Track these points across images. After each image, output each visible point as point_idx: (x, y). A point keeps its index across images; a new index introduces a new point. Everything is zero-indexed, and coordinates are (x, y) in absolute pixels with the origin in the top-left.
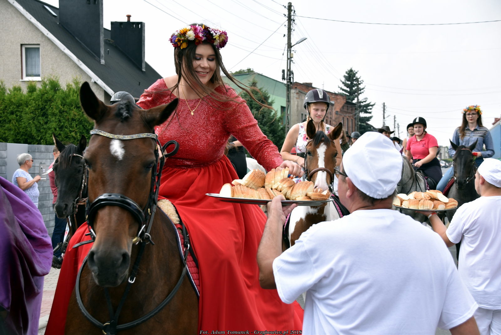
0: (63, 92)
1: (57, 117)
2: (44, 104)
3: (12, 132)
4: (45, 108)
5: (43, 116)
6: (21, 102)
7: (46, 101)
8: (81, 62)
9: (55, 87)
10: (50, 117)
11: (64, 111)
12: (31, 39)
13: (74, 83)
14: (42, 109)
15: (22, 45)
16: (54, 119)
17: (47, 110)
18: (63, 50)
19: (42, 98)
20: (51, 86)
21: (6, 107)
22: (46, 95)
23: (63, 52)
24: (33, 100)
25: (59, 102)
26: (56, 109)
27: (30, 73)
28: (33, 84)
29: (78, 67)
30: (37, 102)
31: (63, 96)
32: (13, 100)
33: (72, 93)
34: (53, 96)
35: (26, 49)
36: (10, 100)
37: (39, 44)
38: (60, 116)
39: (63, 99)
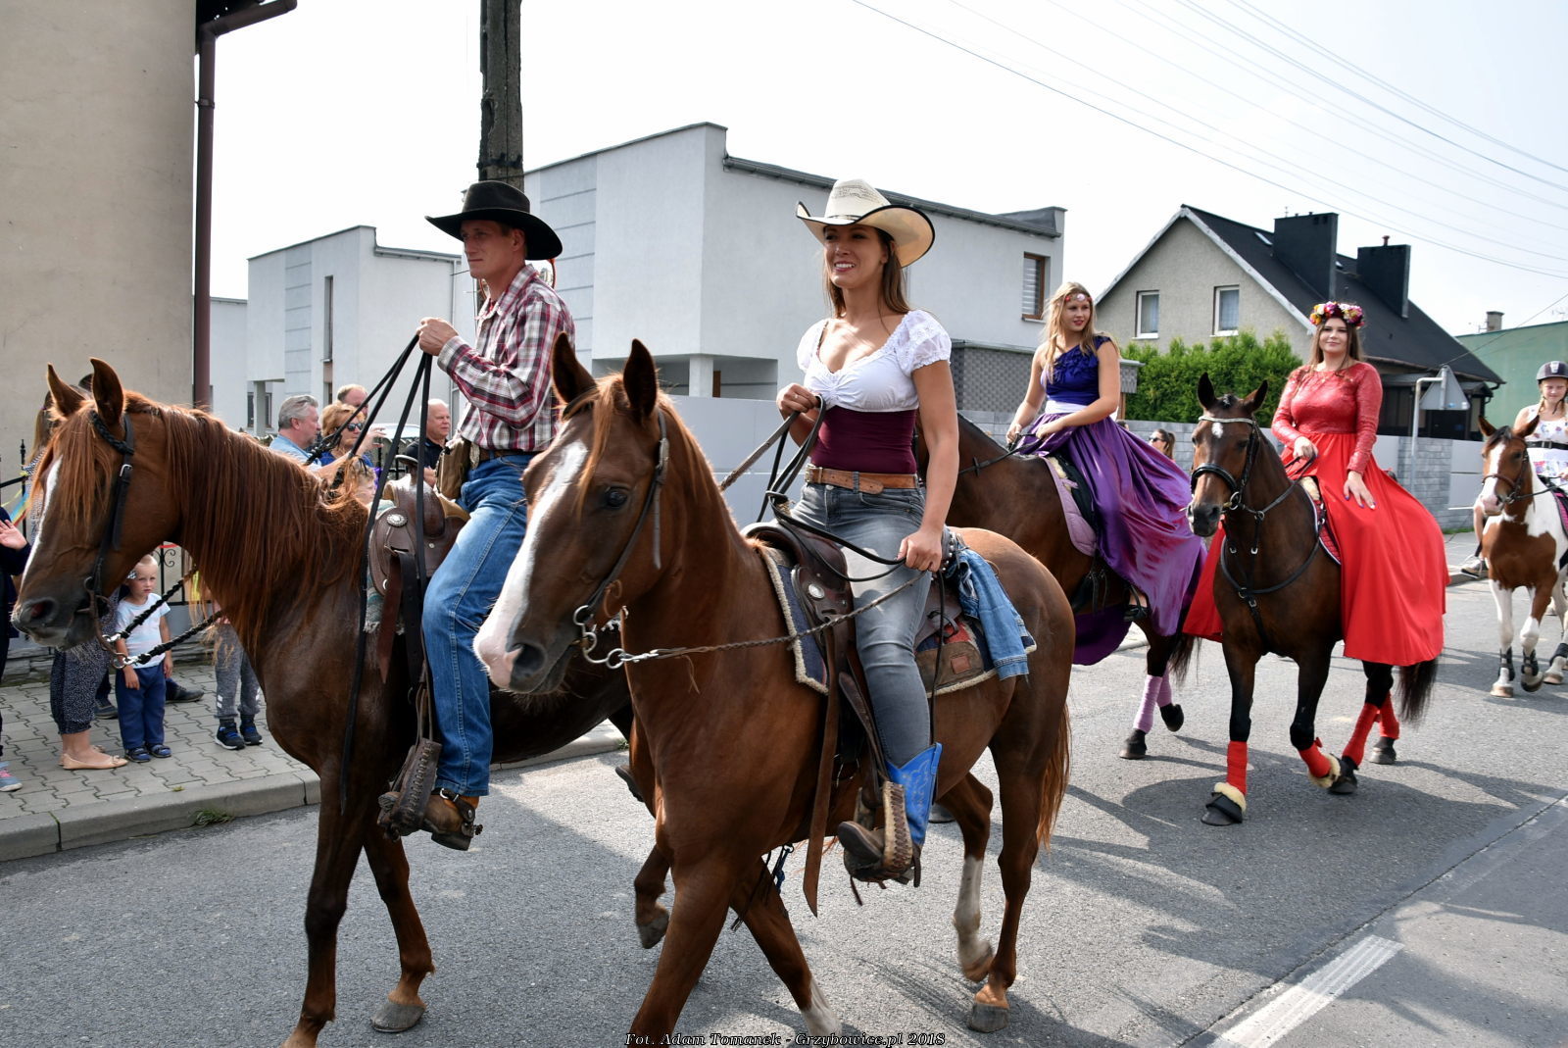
0: (1259, 349)
1: (1246, 386)
2: (1230, 367)
3: (1186, 408)
4: (1230, 373)
5: (1227, 384)
6: (1200, 366)
7: (1233, 364)
8: (1294, 307)
9: (1249, 343)
10: (1236, 385)
11: (1256, 377)
12: (1227, 279)
13: (1274, 335)
14: (1226, 375)
15: (1215, 288)
16: (1240, 388)
17: (1233, 376)
18: (1268, 291)
19: (1227, 359)
20: (1245, 342)
21: (1181, 373)
22: (1233, 355)
23: (1269, 294)
24: (1216, 361)
25: (1251, 365)
26: (1246, 374)
27: (1224, 325)
28: (1219, 340)
29: (1290, 315)
30: (1220, 365)
31: (1258, 355)
32: (1190, 363)
33: (1270, 350)
34: (1243, 356)
35: (1222, 293)
36: (1187, 364)
37: (1238, 286)
38: (1250, 384)
39: (1257, 360)
